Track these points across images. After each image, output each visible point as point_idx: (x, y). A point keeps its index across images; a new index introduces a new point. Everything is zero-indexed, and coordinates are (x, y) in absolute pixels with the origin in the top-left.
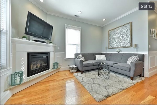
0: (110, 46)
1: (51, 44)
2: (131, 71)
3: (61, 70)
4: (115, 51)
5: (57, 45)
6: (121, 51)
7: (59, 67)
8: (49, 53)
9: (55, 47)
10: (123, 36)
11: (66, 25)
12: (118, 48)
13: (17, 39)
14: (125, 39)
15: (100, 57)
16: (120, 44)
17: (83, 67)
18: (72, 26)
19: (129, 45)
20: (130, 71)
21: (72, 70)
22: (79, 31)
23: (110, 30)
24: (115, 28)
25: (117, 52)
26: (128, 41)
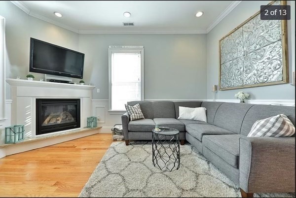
0: (222, 83)
1: (82, 85)
2: (240, 168)
3: (101, 131)
4: (234, 98)
5: (95, 86)
6: (254, 98)
7: (99, 126)
8: (80, 99)
9: (92, 90)
10: (258, 47)
11: (110, 47)
12: (243, 87)
13: (18, 80)
14: (262, 56)
15: (190, 112)
16: (249, 76)
17: (129, 131)
18: (123, 47)
19: (276, 76)
20: (238, 168)
21: (116, 134)
22: (140, 55)
23: (224, 38)
24: (236, 30)
25: (238, 101)
26: (275, 63)
